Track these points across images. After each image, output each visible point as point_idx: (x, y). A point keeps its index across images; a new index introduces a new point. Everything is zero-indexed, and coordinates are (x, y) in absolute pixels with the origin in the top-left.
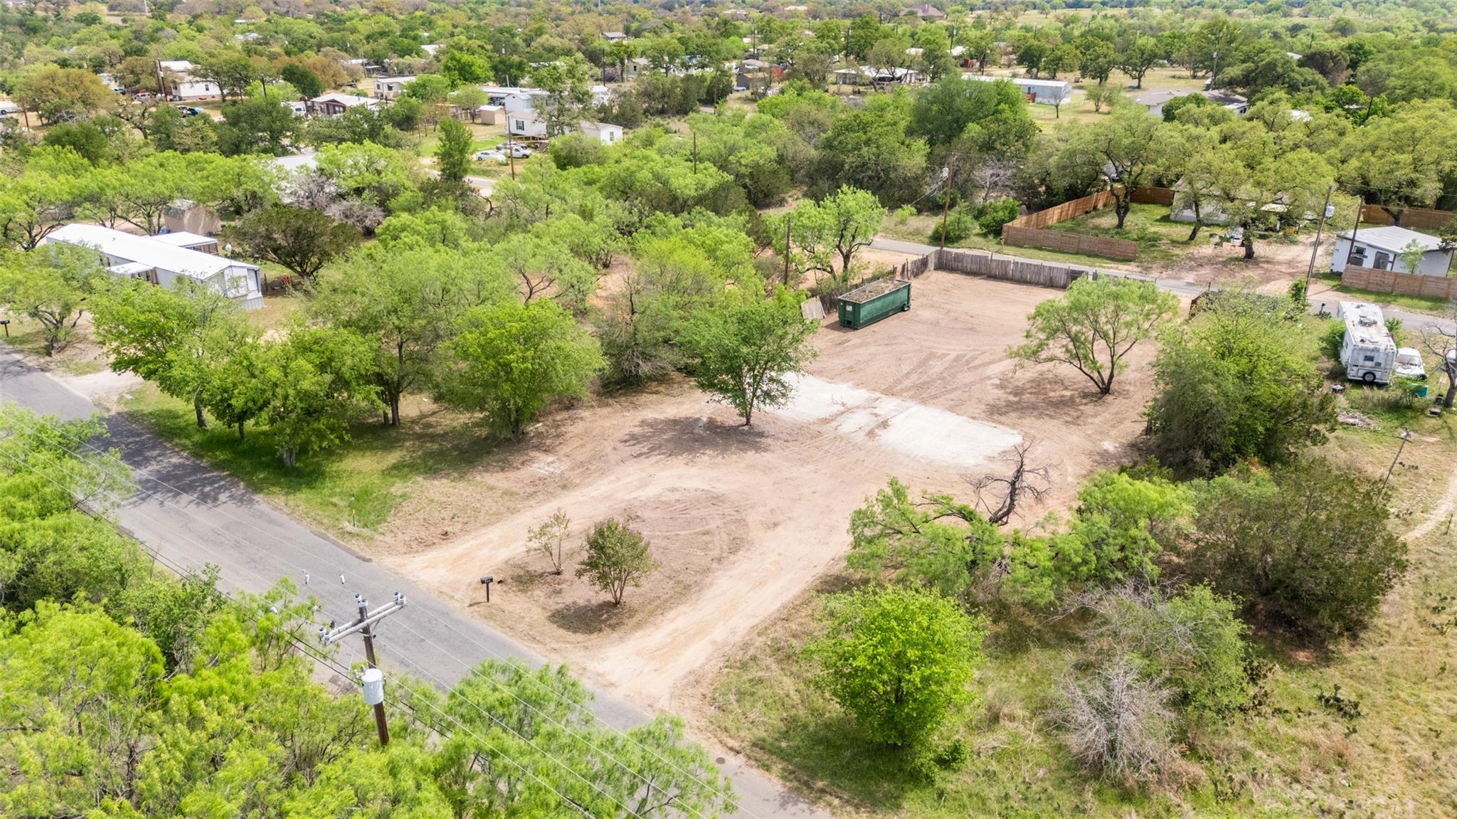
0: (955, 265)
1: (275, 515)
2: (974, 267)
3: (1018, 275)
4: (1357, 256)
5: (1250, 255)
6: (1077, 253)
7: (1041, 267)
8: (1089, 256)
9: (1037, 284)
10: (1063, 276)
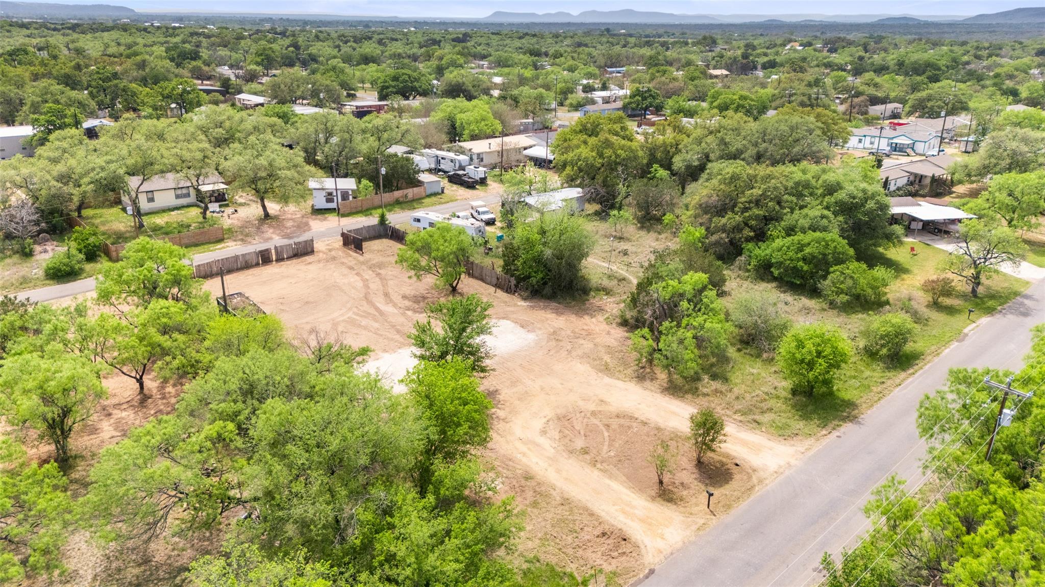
5: (267, 215)
7: (237, 257)
10: (254, 257)
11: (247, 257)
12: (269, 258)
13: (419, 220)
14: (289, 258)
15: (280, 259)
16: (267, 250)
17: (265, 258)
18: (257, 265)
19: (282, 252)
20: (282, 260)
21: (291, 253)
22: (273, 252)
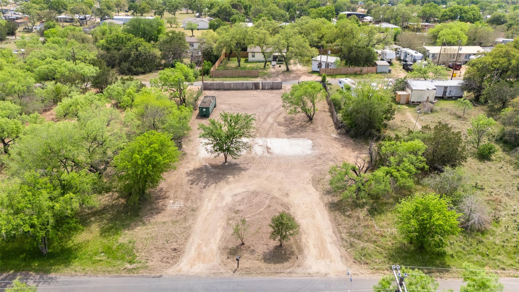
0: (210, 87)
1: (76, 279)
2: (218, 87)
3: (235, 87)
4: (320, 65)
5: (288, 70)
6: (239, 77)
7: (243, 83)
8: (244, 77)
9: (243, 89)
10: (251, 85)
11: (248, 85)
12: (258, 87)
13: (341, 83)
14: (268, 89)
15: (263, 89)
16: (258, 83)
17: (256, 87)
18: (252, 89)
19: (265, 86)
20: (265, 89)
21: (269, 87)
22: (261, 85)
